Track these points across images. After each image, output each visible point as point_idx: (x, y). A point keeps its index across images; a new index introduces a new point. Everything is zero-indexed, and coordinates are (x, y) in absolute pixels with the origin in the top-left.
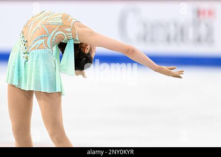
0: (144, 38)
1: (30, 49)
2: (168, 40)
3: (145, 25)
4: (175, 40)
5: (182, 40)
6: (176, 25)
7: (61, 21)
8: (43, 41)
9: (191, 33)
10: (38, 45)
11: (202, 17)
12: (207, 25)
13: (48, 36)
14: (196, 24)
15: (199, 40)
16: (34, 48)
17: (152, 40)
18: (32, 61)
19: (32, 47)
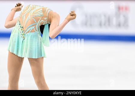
0: (85, 24)
1: (26, 32)
2: (100, 25)
3: (86, 16)
4: (105, 25)
5: (109, 25)
6: (105, 16)
7: (42, 13)
8: (34, 27)
9: (114, 21)
10: (31, 30)
11: (121, 11)
12: (124, 16)
13: (36, 24)
14: (118, 15)
15: (119, 25)
16: (29, 32)
17: (91, 25)
18: (28, 39)
19: (27, 31)
